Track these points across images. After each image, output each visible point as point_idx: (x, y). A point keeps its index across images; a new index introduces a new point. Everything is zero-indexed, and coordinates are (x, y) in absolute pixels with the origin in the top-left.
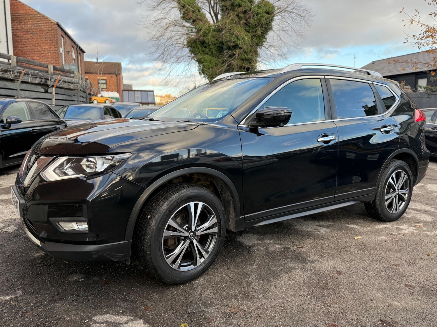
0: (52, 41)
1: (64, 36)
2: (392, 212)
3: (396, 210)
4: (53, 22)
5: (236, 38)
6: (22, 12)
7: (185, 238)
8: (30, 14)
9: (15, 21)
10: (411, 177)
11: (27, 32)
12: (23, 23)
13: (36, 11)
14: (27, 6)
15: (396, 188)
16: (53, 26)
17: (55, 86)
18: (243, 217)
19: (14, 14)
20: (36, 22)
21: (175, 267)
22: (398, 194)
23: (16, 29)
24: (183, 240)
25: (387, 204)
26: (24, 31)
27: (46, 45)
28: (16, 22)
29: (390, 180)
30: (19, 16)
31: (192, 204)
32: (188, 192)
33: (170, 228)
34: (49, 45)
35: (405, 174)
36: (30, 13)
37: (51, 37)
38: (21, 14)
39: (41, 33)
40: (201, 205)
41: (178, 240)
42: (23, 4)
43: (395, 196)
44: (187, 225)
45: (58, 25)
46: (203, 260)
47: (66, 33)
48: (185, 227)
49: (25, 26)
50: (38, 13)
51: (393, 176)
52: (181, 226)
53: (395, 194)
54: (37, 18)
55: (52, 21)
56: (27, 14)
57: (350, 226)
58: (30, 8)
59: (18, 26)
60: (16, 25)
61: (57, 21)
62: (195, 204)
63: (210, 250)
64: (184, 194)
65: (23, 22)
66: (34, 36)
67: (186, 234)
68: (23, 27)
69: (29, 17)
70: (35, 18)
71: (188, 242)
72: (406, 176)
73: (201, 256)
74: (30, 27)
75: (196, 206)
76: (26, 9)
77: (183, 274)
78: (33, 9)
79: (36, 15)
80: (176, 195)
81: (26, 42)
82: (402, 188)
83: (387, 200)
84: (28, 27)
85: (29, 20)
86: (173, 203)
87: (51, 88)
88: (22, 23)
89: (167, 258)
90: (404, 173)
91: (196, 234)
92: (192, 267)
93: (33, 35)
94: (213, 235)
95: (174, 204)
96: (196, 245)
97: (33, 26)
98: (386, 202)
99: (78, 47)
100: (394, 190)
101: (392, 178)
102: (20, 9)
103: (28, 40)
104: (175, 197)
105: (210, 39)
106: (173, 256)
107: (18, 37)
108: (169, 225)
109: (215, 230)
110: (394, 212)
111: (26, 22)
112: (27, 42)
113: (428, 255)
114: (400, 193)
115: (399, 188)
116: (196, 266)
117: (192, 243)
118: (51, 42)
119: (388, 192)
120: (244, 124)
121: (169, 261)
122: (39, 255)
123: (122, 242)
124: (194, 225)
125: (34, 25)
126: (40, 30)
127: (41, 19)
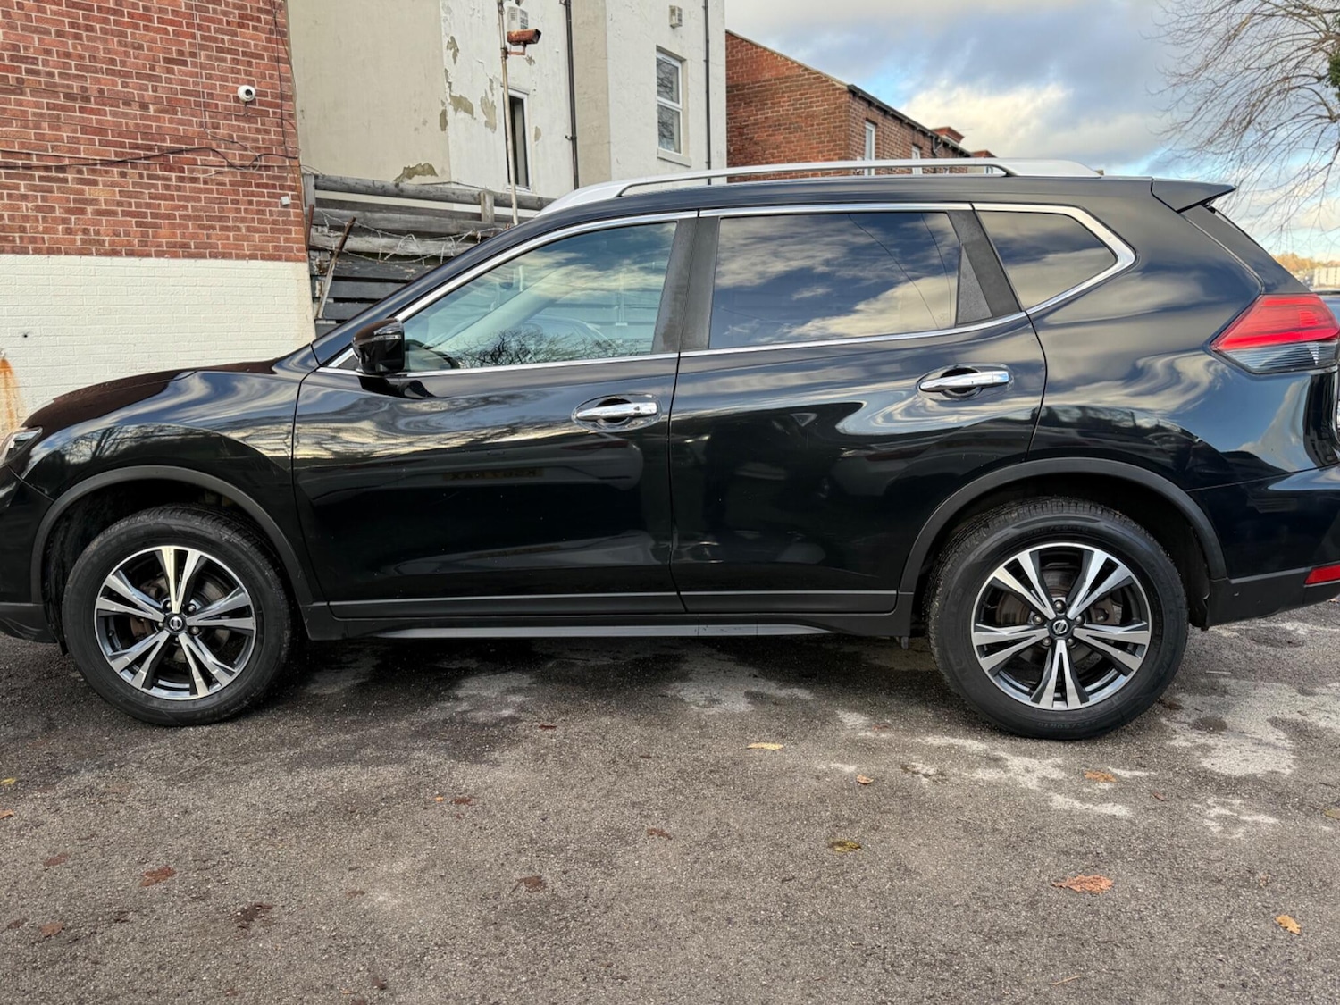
0: (835, 141)
1: (879, 118)
4: (839, 89)
6: (767, 76)
8: (787, 77)
9: (751, 102)
11: (777, 126)
12: (770, 105)
13: (800, 66)
14: (781, 56)
16: (837, 99)
18: (326, 604)
19: (751, 86)
20: (800, 95)
21: (135, 682)
23: (754, 124)
26: (770, 126)
27: (820, 155)
28: (754, 104)
30: (765, 86)
31: (166, 552)
34: (826, 153)
36: (787, 73)
37: (832, 129)
38: (767, 80)
39: (809, 123)
42: (772, 53)
45: (854, 92)
46: (214, 687)
47: (886, 111)
49: (772, 112)
50: (806, 69)
54: (802, 85)
55: (838, 85)
56: (778, 79)
58: (786, 59)
59: (757, 115)
60: (755, 113)
61: (849, 83)
62: (175, 551)
64: (140, 524)
65: (769, 102)
66: (792, 135)
68: (770, 115)
69: (783, 85)
70: (797, 86)
73: (211, 679)
74: (785, 113)
75: (181, 558)
76: (778, 66)
77: (155, 704)
78: (793, 62)
79: (800, 76)
81: (772, 154)
84: (781, 113)
85: (783, 92)
88: (766, 104)
89: (116, 658)
91: (186, 621)
92: (185, 696)
93: (790, 133)
96: (189, 646)
97: (792, 108)
99: (937, 144)
102: (763, 69)
103: (778, 147)
104: (122, 528)
106: (126, 657)
107: (757, 143)
108: (109, 589)
109: (248, 623)
111: (776, 100)
112: (777, 154)
116: (197, 697)
118: (832, 144)
120: (339, 367)
121: (118, 664)
125: (793, 105)
126: (806, 118)
127: (811, 85)
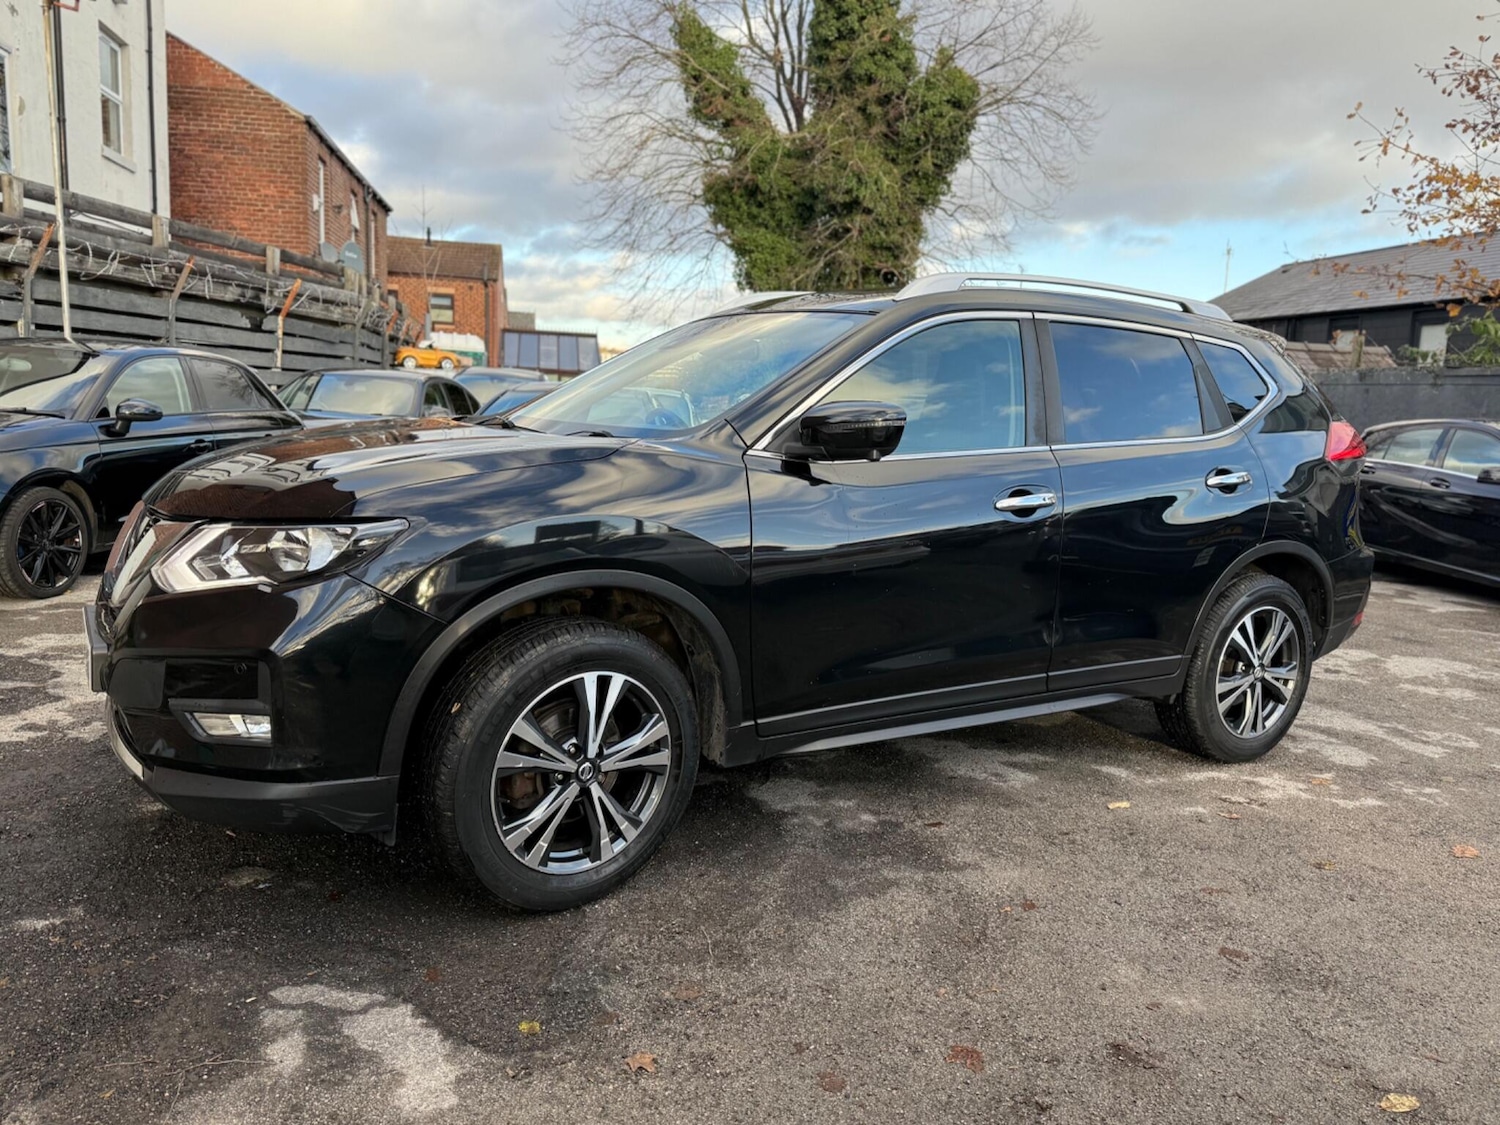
0: (290, 173)
1: (327, 158)
2: (1242, 733)
3: (1254, 727)
4: (293, 117)
5: (855, 181)
6: (202, 83)
7: (567, 778)
8: (226, 90)
9: (180, 108)
10: (1308, 629)
11: (215, 142)
12: (205, 117)
13: (244, 81)
14: (220, 65)
15: (1256, 662)
16: (293, 127)
17: (283, 313)
18: (753, 723)
19: (179, 89)
20: (245, 113)
21: (531, 860)
22: (1263, 680)
23: (184, 135)
24: (560, 782)
25: (1223, 707)
26: (206, 141)
27: (272, 185)
28: (183, 111)
29: (1236, 635)
30: (194, 93)
31: (590, 679)
32: (578, 643)
33: (516, 745)
34: (279, 184)
35: (1285, 620)
36: (228, 86)
37: (286, 160)
38: (201, 88)
39: (257, 147)
40: (618, 681)
41: (545, 781)
42: (207, 59)
43: (1252, 686)
44: (574, 741)
45: (310, 125)
46: (620, 845)
47: (333, 151)
48: (566, 746)
49: (209, 126)
50: (252, 87)
51: (1244, 625)
52: (557, 742)
53: (1250, 679)
54: (247, 103)
55: (293, 113)
56: (217, 90)
57: (1105, 769)
58: (226, 70)
59: (188, 125)
60: (185, 121)
61: (307, 114)
62: (600, 678)
63: (645, 816)
64: (564, 647)
65: (204, 113)
66: (236, 157)
67: (570, 766)
68: (205, 128)
69: (223, 98)
70: (241, 103)
71: (574, 789)
72: (1290, 627)
73: (617, 834)
74: (225, 129)
75: (603, 685)
76: (215, 75)
77: (555, 883)
78: (235, 75)
79: (245, 92)
80: (541, 648)
81: (210, 175)
82: (1277, 662)
83: (1223, 697)
84: (220, 129)
85: (223, 106)
86: (530, 671)
87: (273, 317)
88: (201, 115)
89: (507, 833)
90: (1281, 615)
91: (599, 767)
92: (586, 864)
93: (232, 153)
94: (656, 772)
95: (533, 674)
96: (600, 799)
97: (235, 126)
98: (1221, 701)
99: (369, 193)
100: (1249, 665)
101: (1243, 630)
102: (196, 74)
103: (217, 167)
104: (538, 653)
105: (772, 179)
106: (526, 827)
107: (189, 157)
108: (513, 736)
109: (663, 758)
110: (1248, 735)
111: (213, 113)
112: (215, 175)
113: (1319, 866)
114: (1268, 676)
115: (1267, 661)
116: (598, 863)
117: (585, 792)
118: (286, 176)
119: (1229, 673)
120: (764, 450)
121: (512, 841)
122: (155, 809)
123: (372, 779)
124: (594, 741)
125: (236, 123)
126: (255, 140)
127: (260, 105)
